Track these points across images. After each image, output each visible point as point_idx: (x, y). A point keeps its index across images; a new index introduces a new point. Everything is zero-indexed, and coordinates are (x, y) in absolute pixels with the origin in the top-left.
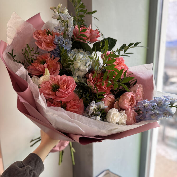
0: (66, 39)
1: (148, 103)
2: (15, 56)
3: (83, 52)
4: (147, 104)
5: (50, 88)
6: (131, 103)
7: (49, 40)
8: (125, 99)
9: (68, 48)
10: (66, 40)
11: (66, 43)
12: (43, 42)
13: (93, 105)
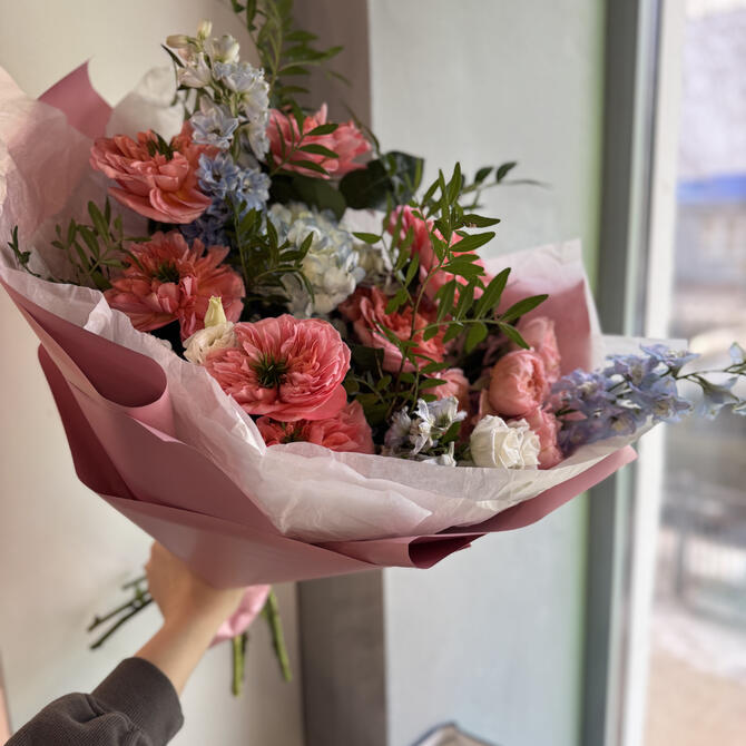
0: (248, 169)
1: (588, 380)
2: (27, 255)
4: (590, 383)
5: (248, 376)
6: (534, 388)
7: (177, 179)
8: (518, 378)
10: (247, 172)
12: (152, 188)
13: (424, 416)
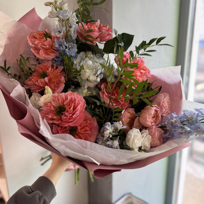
2: (9, 68)
3: (92, 56)
4: (175, 119)
5: (53, 111)
6: (155, 118)
7: (47, 46)
8: (148, 116)
9: (73, 53)
10: (69, 44)
11: (70, 47)
12: (41, 49)
13: (108, 128)
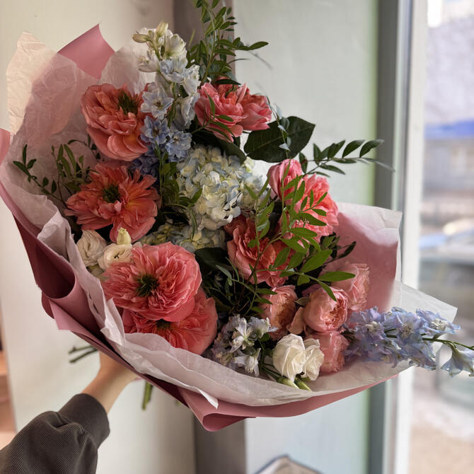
1: (376, 320)
2: (33, 162)
3: (220, 159)
4: (375, 323)
5: (131, 285)
6: (335, 315)
7: (127, 132)
8: (322, 310)
9: (181, 152)
10: (176, 133)
11: (176, 137)
12: (110, 135)
